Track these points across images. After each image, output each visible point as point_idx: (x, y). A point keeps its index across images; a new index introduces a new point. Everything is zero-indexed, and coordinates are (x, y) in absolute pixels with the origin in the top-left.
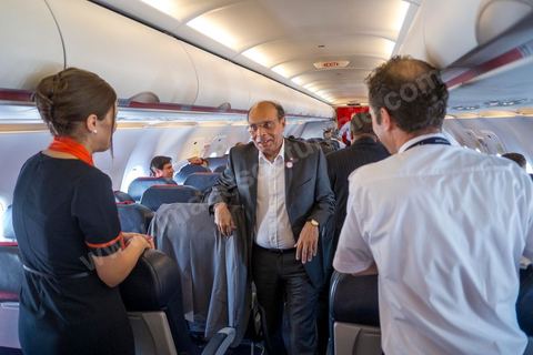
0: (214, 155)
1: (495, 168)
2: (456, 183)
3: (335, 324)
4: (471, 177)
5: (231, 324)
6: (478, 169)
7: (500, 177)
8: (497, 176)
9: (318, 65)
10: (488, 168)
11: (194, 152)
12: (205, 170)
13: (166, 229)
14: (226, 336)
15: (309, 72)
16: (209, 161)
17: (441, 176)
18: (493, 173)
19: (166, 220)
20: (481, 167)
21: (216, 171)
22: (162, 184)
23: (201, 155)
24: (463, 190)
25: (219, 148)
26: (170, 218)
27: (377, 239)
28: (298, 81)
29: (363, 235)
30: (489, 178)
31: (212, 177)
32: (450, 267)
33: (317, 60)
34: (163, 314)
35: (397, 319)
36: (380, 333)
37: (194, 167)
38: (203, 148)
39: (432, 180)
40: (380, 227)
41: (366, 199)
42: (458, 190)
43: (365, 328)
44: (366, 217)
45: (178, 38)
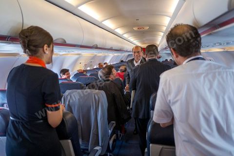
0: (88, 69)
1: (227, 70)
2: (210, 76)
3: (151, 145)
4: (217, 74)
5: (100, 145)
6: (219, 70)
7: (230, 74)
8: (228, 73)
9: (135, 29)
10: (224, 70)
11: (80, 67)
12: (85, 75)
13: (69, 101)
14: (97, 150)
15: (131, 32)
16: (86, 71)
17: (203, 73)
18: (226, 72)
19: (69, 97)
20: (221, 70)
21: (90, 75)
22: (66, 81)
23: (83, 69)
24: (214, 79)
25: (91, 66)
26: (71, 96)
27: (174, 103)
28: (126, 36)
29: (168, 101)
30: (225, 74)
31: (89, 78)
32: (209, 116)
33: (135, 26)
34: (70, 141)
35: (184, 141)
36: (175, 149)
37: (80, 74)
38: (83, 65)
39: (199, 75)
40: (175, 97)
41: (169, 84)
42: (211, 79)
43: (165, 146)
44: (169, 93)
45: (74, 15)
